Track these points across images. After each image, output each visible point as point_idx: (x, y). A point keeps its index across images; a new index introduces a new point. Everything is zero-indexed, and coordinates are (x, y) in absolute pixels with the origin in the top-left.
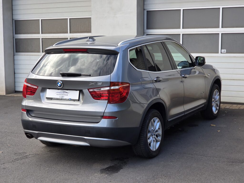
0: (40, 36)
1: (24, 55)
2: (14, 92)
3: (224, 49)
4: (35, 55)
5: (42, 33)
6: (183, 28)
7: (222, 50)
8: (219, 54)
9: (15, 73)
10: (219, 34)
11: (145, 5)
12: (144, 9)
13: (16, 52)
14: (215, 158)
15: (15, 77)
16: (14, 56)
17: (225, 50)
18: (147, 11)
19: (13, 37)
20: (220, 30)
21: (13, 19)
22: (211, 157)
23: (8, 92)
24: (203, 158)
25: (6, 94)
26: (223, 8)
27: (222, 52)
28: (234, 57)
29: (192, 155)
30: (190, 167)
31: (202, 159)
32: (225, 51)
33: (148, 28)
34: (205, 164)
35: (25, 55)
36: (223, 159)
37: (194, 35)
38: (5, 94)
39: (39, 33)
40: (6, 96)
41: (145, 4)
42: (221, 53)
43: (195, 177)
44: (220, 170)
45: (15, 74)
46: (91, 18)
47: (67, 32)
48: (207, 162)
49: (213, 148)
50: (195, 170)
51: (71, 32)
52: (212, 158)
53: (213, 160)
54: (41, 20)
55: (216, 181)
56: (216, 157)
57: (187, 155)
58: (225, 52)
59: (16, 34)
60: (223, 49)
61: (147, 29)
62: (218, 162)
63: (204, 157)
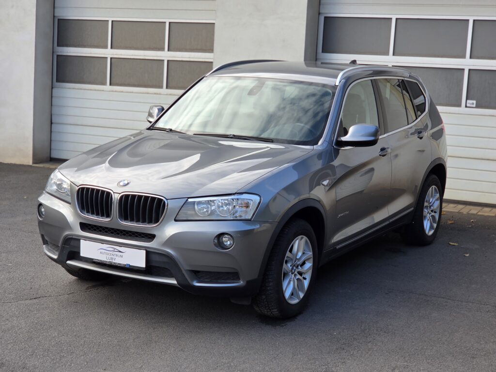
0: (109, 53)
1: (74, 89)
2: (49, 159)
3: (471, 99)
4: (96, 90)
5: (111, 48)
6: (394, 55)
7: (468, 101)
8: (462, 109)
9: (53, 121)
10: (463, 70)
11: (321, 6)
12: (319, 14)
13: (58, 81)
14: (471, 304)
15: (52, 130)
16: (52, 88)
17: (475, 102)
18: (325, 18)
19: (53, 52)
20: (467, 63)
21: (54, 16)
22: (462, 302)
23: (36, 160)
24: (447, 302)
25: (34, 163)
26: (474, 21)
27: (468, 105)
28: (491, 116)
29: (425, 295)
30: (428, 318)
31: (447, 305)
32: (473, 104)
33: (325, 50)
34: (455, 315)
35: (76, 89)
36: (486, 306)
37: (415, 68)
38: (31, 163)
39: (106, 47)
40: (34, 166)
41: (321, 4)
42: (466, 106)
43: (440, 336)
44: (484, 326)
45: (53, 125)
46: (214, 24)
47: (162, 49)
48: (457, 310)
49: (463, 285)
50: (438, 323)
51: (170, 48)
52: (464, 303)
53: (467, 307)
54: (112, 21)
55: (481, 344)
56: (473, 303)
57: (417, 296)
58: (474, 106)
59: (58, 45)
60: (469, 99)
61: (323, 52)
62: (477, 311)
63: (449, 301)
